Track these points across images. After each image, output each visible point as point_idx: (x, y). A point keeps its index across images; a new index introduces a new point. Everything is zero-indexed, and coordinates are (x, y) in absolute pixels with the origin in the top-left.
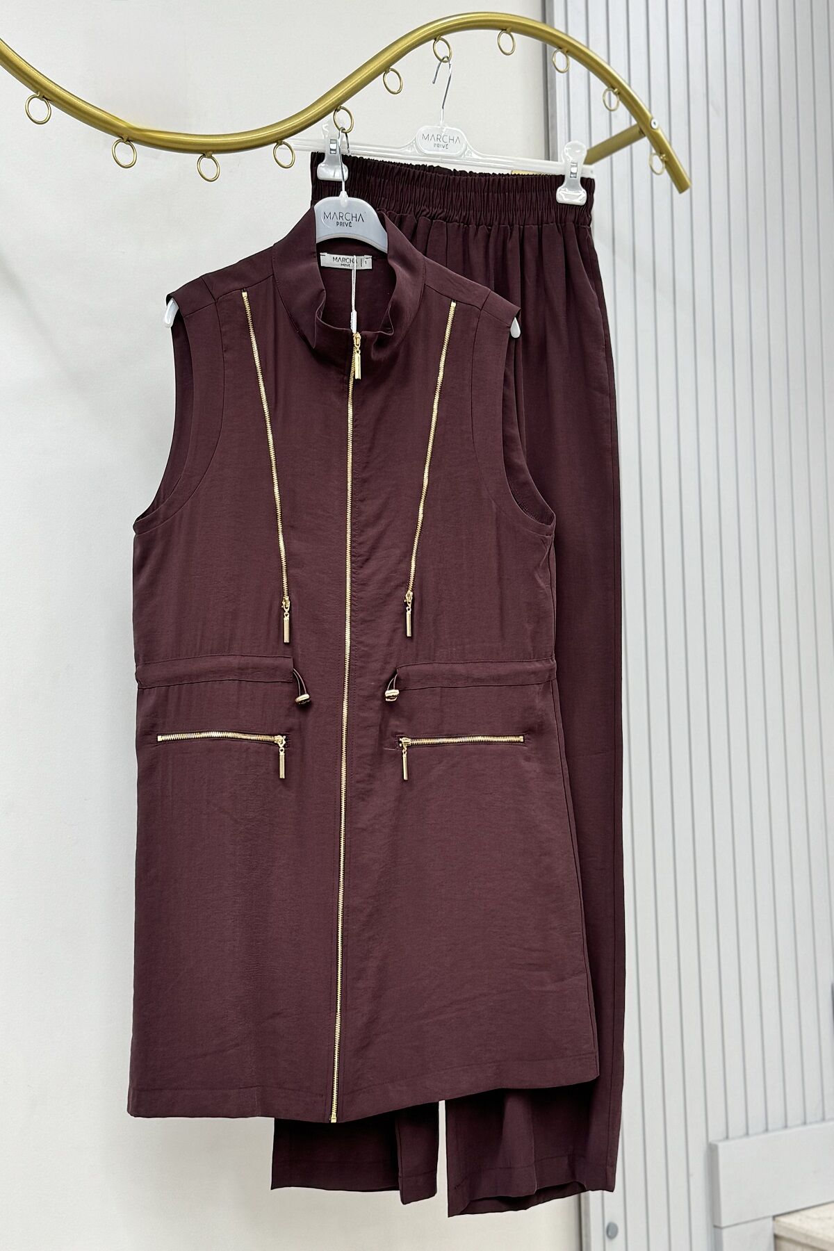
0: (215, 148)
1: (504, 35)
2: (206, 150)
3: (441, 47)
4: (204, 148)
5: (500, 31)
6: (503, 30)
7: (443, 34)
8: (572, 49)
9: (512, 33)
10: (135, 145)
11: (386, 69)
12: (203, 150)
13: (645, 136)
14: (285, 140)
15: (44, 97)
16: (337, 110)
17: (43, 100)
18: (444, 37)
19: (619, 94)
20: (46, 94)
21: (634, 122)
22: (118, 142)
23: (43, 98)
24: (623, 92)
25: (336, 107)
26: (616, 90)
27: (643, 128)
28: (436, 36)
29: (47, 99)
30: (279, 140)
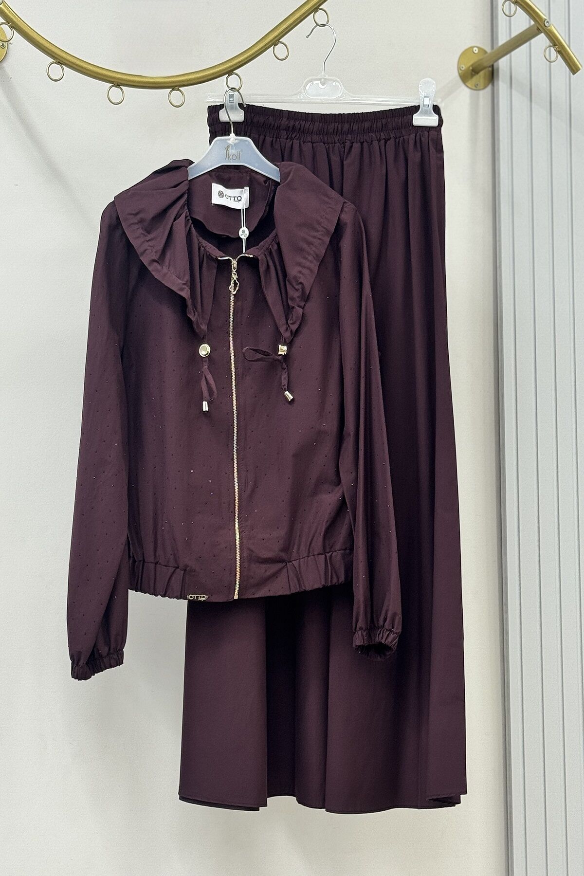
0: (182, 84)
2: (174, 86)
10: (122, 87)
11: (316, 9)
12: (172, 86)
13: (542, 32)
14: (234, 72)
16: (277, 45)
17: (57, 64)
19: (516, 3)
20: (61, 60)
21: (532, 23)
22: (111, 87)
23: (59, 63)
24: (519, 1)
25: (275, 42)
27: (539, 27)
29: (61, 64)
30: (230, 72)
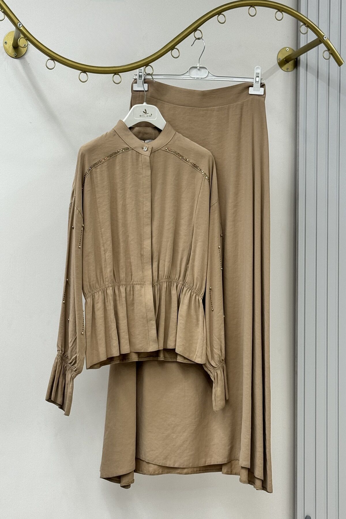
0: (120, 71)
1: (252, 9)
2: (116, 71)
3: (221, 18)
4: (115, 72)
5: (250, 7)
6: (251, 6)
7: (222, 12)
8: (283, 10)
9: (255, 7)
10: (86, 73)
11: (195, 30)
13: (321, 43)
14: (150, 64)
15: (52, 59)
16: (173, 50)
17: (51, 60)
18: (222, 13)
19: (308, 26)
20: (54, 57)
22: (81, 73)
24: (309, 25)
25: (172, 48)
26: (306, 25)
27: (320, 40)
28: (219, 13)
29: (54, 60)
30: (147, 65)
